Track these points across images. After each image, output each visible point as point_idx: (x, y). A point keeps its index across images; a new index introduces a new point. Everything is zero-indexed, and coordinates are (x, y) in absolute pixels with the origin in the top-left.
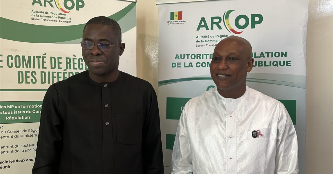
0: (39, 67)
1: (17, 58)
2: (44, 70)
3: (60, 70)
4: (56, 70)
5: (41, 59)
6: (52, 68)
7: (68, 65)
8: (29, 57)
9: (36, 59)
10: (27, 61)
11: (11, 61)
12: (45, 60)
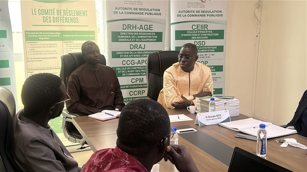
0: (52, 15)
1: (42, 10)
2: (54, 16)
3: (61, 16)
4: (59, 16)
5: (52, 11)
6: (57, 15)
7: (65, 13)
8: (48, 10)
9: (50, 11)
10: (47, 12)
11: (40, 12)
12: (54, 11)
